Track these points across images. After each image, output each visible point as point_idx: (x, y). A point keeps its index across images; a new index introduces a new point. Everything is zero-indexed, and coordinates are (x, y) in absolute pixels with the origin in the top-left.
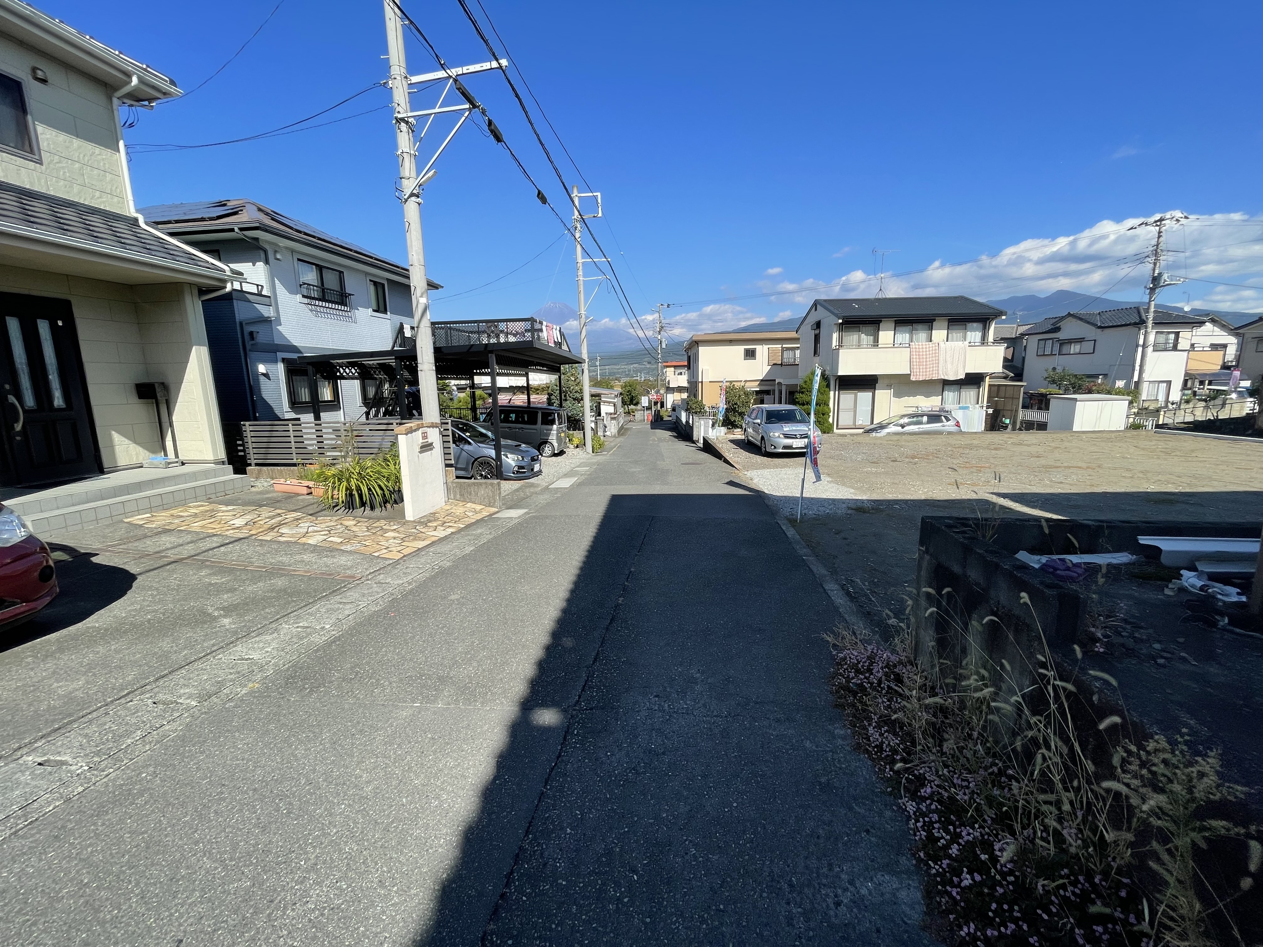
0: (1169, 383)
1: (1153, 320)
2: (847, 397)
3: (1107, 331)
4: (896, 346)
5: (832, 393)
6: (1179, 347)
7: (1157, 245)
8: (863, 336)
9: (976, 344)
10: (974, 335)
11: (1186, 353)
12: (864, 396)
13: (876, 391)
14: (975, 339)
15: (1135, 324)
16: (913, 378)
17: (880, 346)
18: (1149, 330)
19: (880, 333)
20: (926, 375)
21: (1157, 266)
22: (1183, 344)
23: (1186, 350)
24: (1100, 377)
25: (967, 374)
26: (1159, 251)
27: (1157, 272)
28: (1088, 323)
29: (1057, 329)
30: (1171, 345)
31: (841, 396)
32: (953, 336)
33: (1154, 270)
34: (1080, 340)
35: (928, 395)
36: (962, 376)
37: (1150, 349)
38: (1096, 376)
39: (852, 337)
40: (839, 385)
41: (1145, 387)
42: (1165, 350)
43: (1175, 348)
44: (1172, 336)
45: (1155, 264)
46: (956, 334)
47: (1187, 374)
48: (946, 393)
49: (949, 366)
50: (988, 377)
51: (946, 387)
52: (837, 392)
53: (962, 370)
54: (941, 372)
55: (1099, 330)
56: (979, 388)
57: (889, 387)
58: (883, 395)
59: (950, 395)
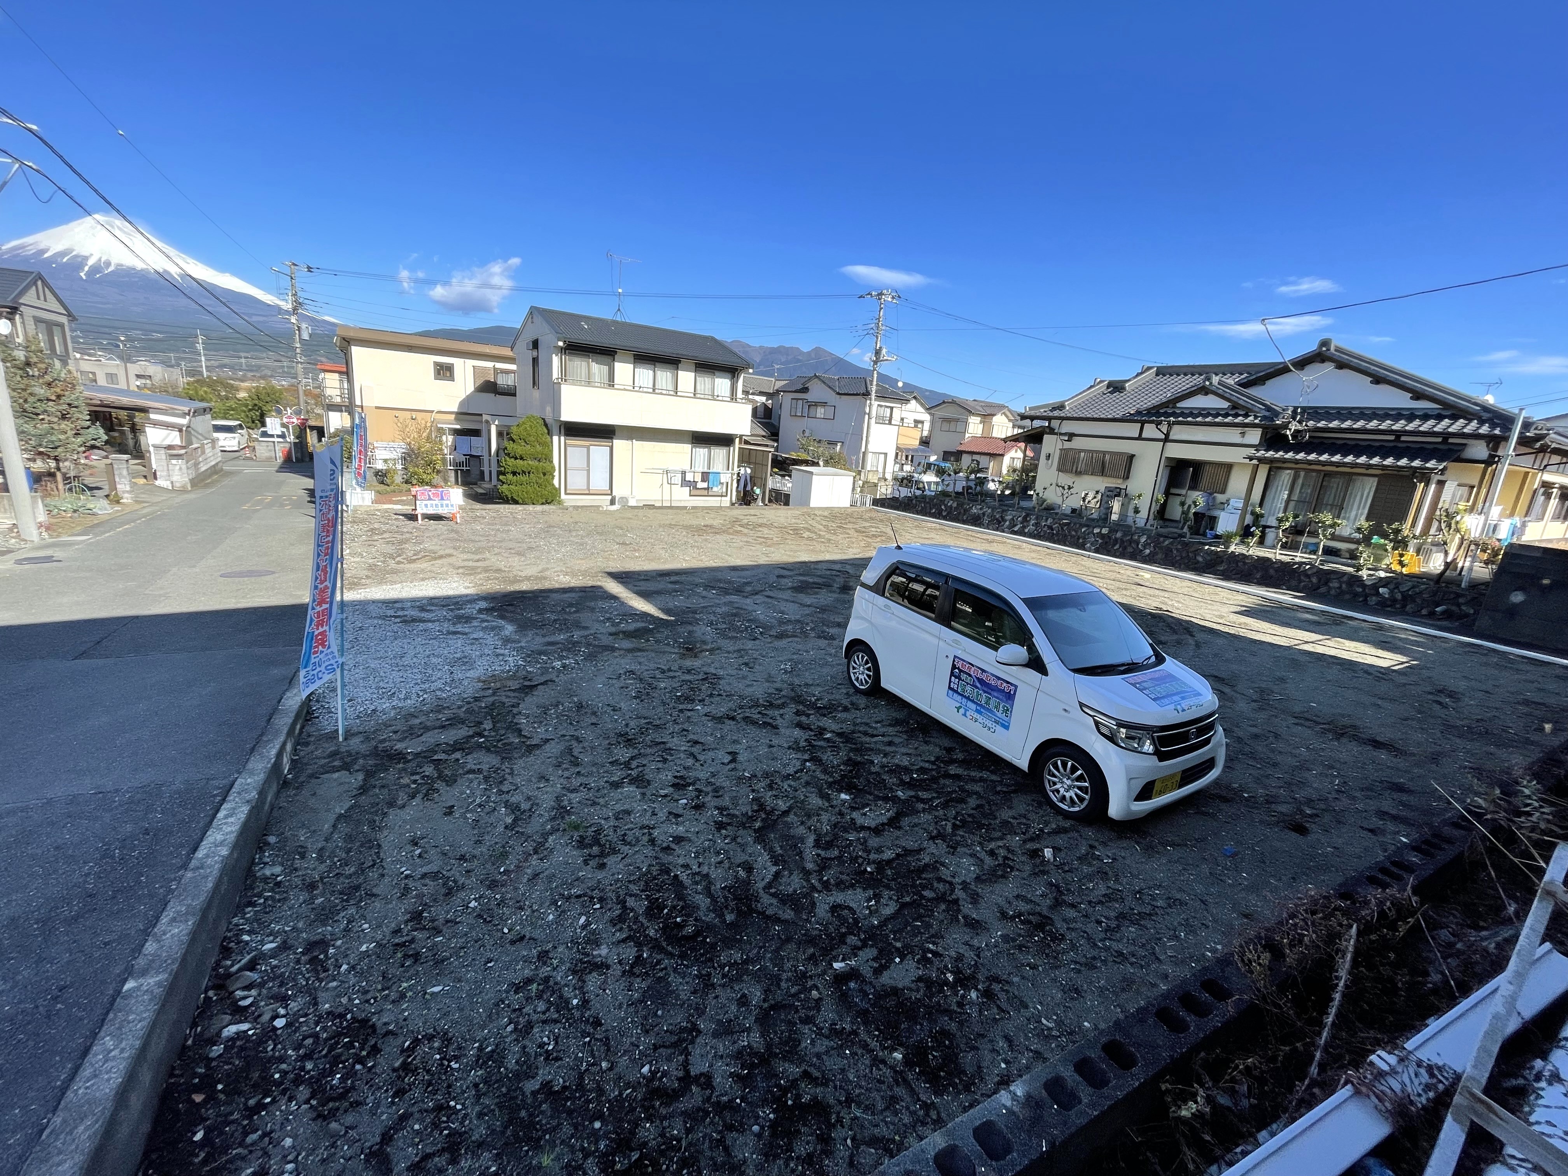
0: (886, 454)
1: (876, 392)
2: (576, 451)
3: (844, 398)
4: (636, 385)
5: (555, 444)
6: (893, 422)
8: (593, 367)
9: (723, 398)
10: (723, 384)
11: (897, 428)
12: (598, 451)
13: (616, 446)
14: (721, 391)
15: (864, 395)
17: (616, 386)
18: (873, 402)
19: (616, 366)
22: (896, 419)
23: (897, 425)
24: (838, 444)
28: (830, 387)
29: (805, 390)
30: (888, 419)
31: (568, 449)
32: (702, 382)
33: (878, 343)
34: (824, 404)
37: (873, 421)
38: (835, 444)
39: (579, 365)
40: (564, 433)
41: (870, 456)
42: (884, 423)
43: (890, 422)
44: (888, 410)
46: (705, 382)
47: (898, 448)
50: (737, 440)
52: (562, 444)
55: (838, 396)
56: (728, 448)
57: (629, 441)
58: (623, 448)
59: (700, 455)
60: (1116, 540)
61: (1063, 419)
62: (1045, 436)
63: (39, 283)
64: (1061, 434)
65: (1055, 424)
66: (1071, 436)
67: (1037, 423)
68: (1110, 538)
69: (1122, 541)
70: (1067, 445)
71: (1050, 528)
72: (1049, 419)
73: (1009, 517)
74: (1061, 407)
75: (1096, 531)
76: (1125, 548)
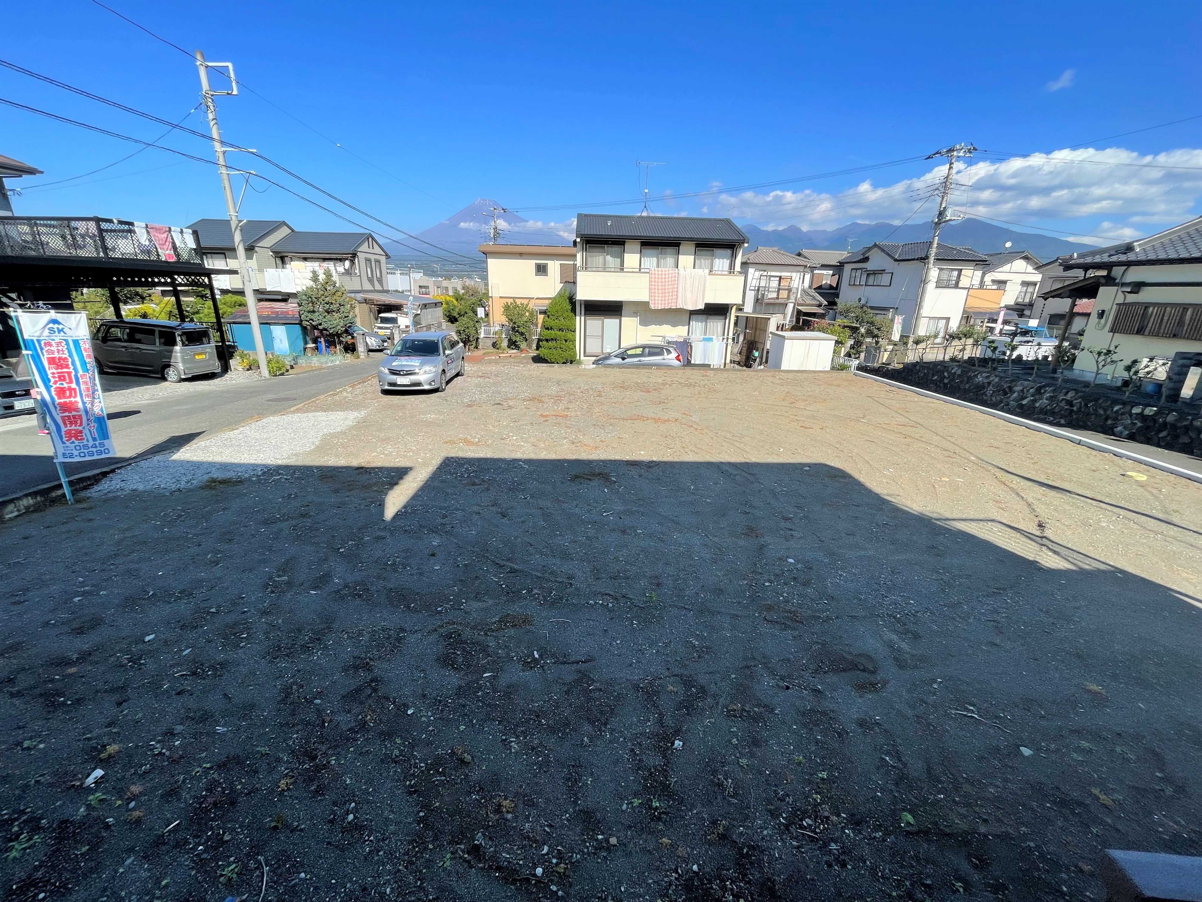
0: (948, 319)
1: (935, 256)
2: (594, 323)
3: (902, 263)
4: (642, 270)
5: (578, 318)
6: (960, 285)
7: (947, 177)
8: (609, 258)
9: (724, 273)
10: (721, 263)
11: (966, 291)
12: (611, 323)
13: (623, 318)
14: (723, 268)
15: (921, 259)
16: (652, 306)
17: (625, 270)
18: (932, 266)
19: (625, 255)
20: (665, 304)
21: (945, 200)
22: (964, 282)
23: (966, 288)
24: (891, 310)
25: (706, 305)
26: (948, 183)
27: (943, 206)
28: (889, 255)
29: (866, 260)
30: (954, 282)
31: (588, 322)
32: (701, 263)
33: (941, 204)
34: (882, 272)
35: (674, 325)
36: (702, 307)
37: (931, 285)
38: (886, 309)
39: (599, 258)
40: (585, 310)
42: (947, 287)
43: (956, 286)
44: (955, 273)
45: (943, 197)
46: (704, 262)
47: (964, 311)
48: (693, 323)
49: (689, 295)
50: (734, 307)
51: (693, 317)
52: (583, 318)
53: (701, 300)
54: (680, 301)
55: (897, 263)
56: (726, 319)
57: (635, 314)
58: (629, 322)
59: (697, 325)
60: (1165, 425)
61: (1129, 264)
62: (1102, 289)
63: (370, 239)
64: (1124, 285)
65: (1117, 271)
66: (1137, 287)
67: (1091, 273)
68: (1155, 421)
69: (1174, 426)
70: (1132, 298)
71: (1070, 403)
72: (1109, 266)
73: (1019, 388)
74: (1129, 248)
75: (1136, 410)
76: (1177, 437)
